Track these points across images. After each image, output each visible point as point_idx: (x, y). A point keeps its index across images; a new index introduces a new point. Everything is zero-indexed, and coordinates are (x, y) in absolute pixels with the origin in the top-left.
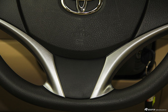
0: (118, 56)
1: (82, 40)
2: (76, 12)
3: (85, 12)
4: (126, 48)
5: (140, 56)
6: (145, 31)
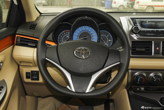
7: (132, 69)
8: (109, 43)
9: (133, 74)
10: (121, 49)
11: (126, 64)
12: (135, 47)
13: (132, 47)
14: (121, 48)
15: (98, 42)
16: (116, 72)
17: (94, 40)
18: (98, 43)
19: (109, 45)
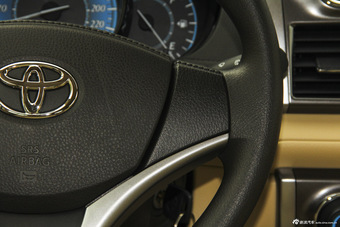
0: (111, 204)
1: (35, 173)
2: (21, 114)
3: (40, 112)
4: (128, 189)
5: (162, 202)
6: (167, 152)
7: (297, 173)
8: (180, 36)
9: (302, 194)
10: (233, 68)
11: (259, 144)
12: (312, 57)
13: (296, 57)
14: (237, 62)
15: (119, 31)
16: (214, 185)
17: (100, 25)
18: (121, 41)
19: (177, 49)
